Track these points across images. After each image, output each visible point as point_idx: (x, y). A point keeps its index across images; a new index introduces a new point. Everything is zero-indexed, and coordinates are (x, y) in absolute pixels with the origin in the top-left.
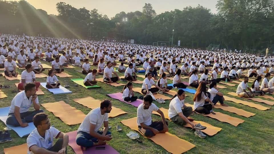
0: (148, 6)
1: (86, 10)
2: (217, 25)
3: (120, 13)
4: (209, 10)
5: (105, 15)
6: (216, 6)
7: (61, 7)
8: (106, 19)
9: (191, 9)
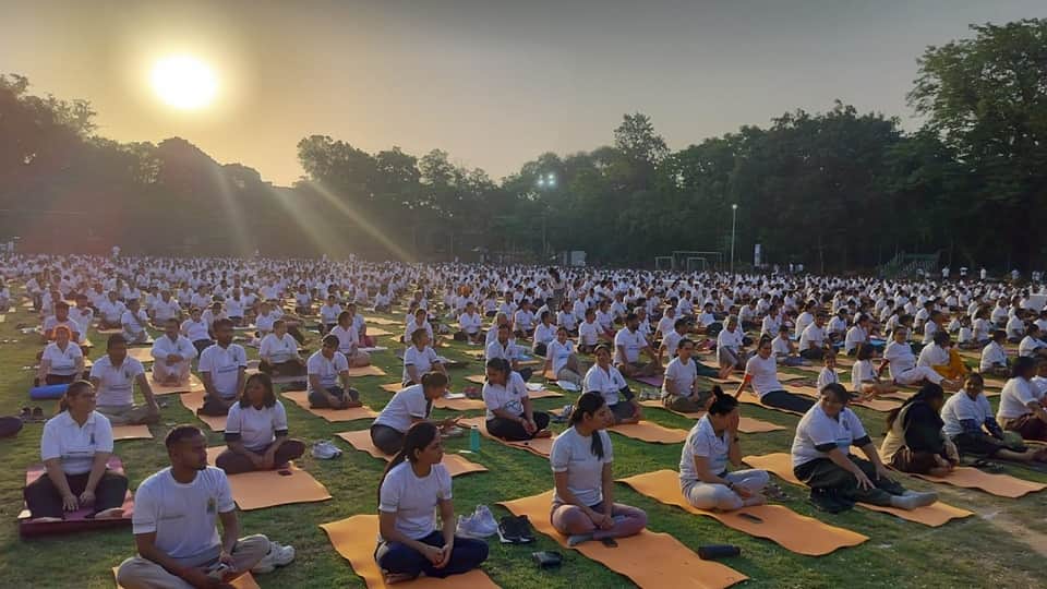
0: (635, 125)
1: (402, 155)
2: (915, 173)
3: (540, 160)
4: (895, 120)
5: (477, 169)
6: (907, 98)
7: (316, 153)
8: (482, 185)
9: (803, 120)
